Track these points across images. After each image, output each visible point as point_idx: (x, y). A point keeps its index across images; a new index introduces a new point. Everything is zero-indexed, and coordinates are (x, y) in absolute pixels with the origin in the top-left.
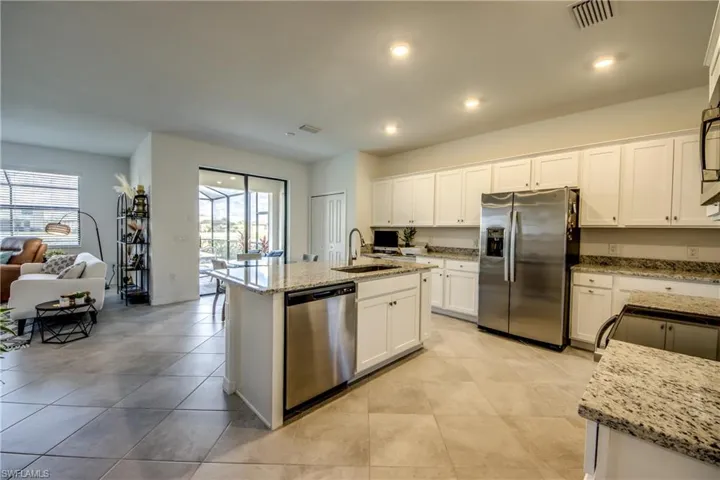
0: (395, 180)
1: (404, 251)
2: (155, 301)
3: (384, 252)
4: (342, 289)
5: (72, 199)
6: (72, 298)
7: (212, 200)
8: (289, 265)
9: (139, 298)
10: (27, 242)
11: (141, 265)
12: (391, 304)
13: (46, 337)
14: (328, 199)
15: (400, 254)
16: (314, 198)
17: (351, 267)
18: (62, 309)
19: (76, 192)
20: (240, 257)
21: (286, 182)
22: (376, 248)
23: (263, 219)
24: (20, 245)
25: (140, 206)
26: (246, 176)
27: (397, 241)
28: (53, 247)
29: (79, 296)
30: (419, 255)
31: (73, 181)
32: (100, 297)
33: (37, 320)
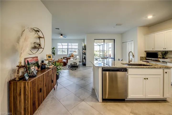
0: (155, 34)
1: (161, 60)
2: (87, 65)
3: (151, 60)
4: (121, 70)
5: (77, 47)
6: (74, 63)
7: (100, 46)
8: (115, 61)
9: (84, 65)
10: (72, 54)
11: (85, 58)
12: (145, 79)
13: (71, 69)
14: (128, 43)
15: (159, 61)
16: (123, 43)
17: (129, 63)
18: (73, 65)
19: (78, 46)
20: (102, 58)
21: (114, 40)
22: (147, 58)
23: (110, 49)
24: (71, 54)
25: (85, 48)
26: (104, 40)
27: (158, 56)
28: (75, 55)
29: (75, 63)
30: (169, 62)
31: (77, 44)
32: (78, 63)
33: (71, 66)
